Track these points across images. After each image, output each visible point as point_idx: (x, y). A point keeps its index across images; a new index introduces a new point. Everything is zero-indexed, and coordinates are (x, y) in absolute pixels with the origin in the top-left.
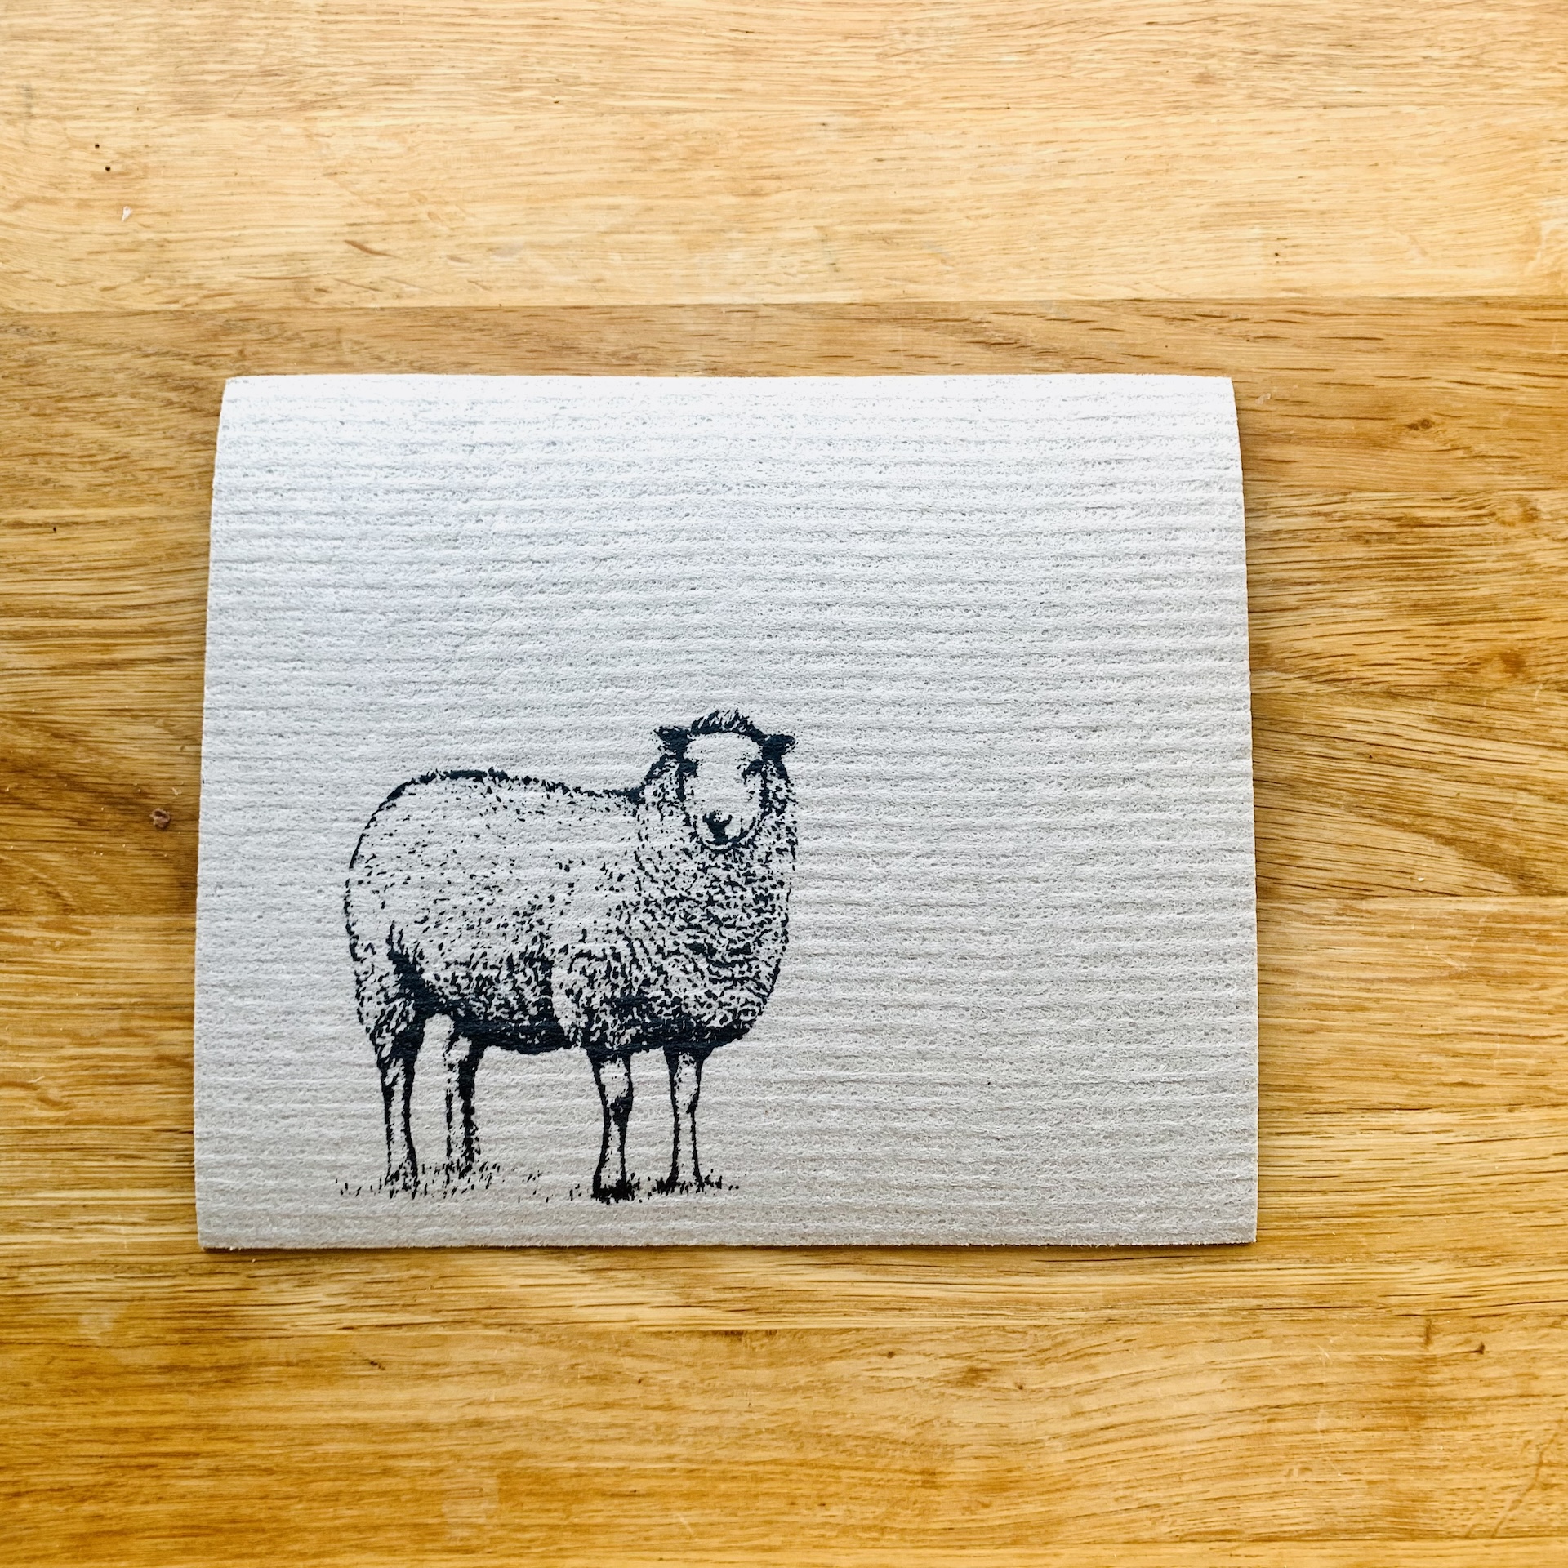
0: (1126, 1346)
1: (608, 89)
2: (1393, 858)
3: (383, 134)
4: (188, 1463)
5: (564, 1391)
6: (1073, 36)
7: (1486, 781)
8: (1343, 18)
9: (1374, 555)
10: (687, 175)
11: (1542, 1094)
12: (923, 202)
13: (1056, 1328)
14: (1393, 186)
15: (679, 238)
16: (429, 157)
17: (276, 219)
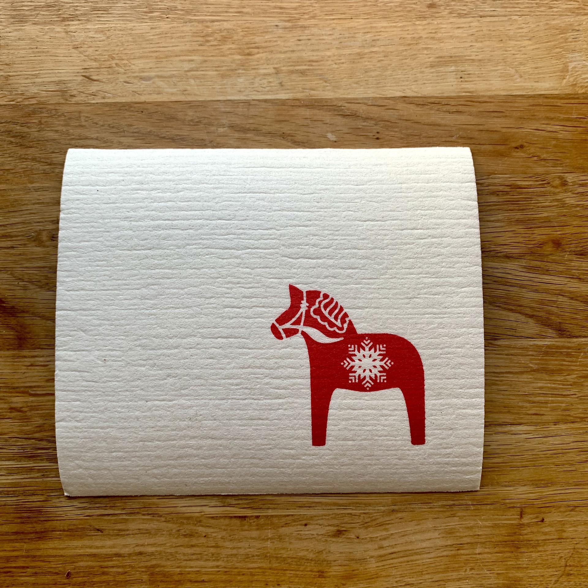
0: (400, 520)
1: (188, 12)
2: (508, 323)
3: (97, 31)
4: (24, 571)
5: (174, 540)
7: (547, 291)
9: (500, 200)
10: (221, 47)
11: (568, 418)
12: (317, 57)
13: (371, 513)
14: (508, 49)
15: (217, 73)
16: (116, 41)
17: (54, 66)
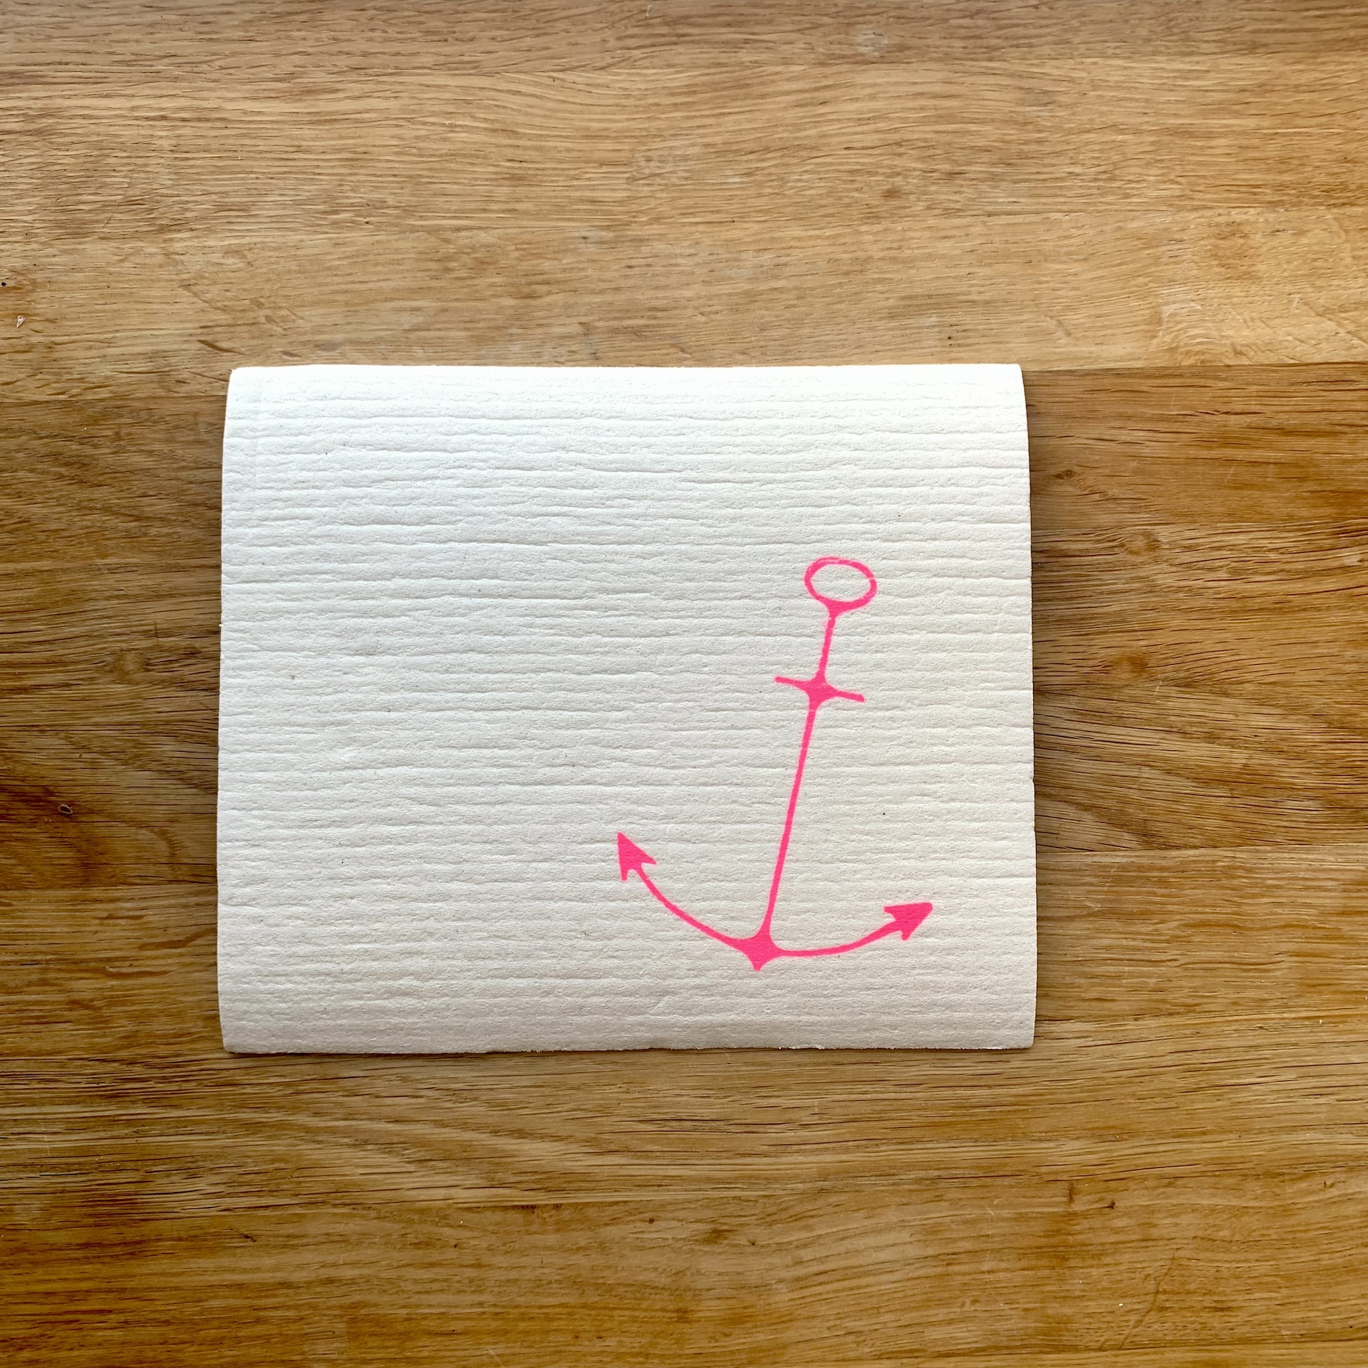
0: (835, 1209)
1: (409, 211)
3: (229, 252)
5: (396, 1255)
6: (785, 160)
7: (1118, 759)
8: (1004, 141)
10: (475, 282)
11: (1161, 1006)
12: (665, 302)
13: (780, 1196)
14: (1044, 279)
15: (468, 333)
16: (264, 270)
17: (143, 323)
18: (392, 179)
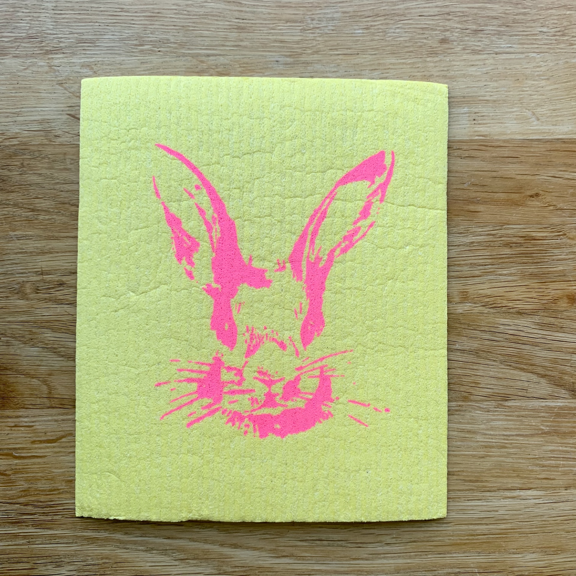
1: (182, 45)
2: (519, 383)
6: (387, 21)
7: (559, 350)
8: (505, 13)
9: (513, 253)
14: (525, 89)
17: (36, 104)
18: (173, 27)
